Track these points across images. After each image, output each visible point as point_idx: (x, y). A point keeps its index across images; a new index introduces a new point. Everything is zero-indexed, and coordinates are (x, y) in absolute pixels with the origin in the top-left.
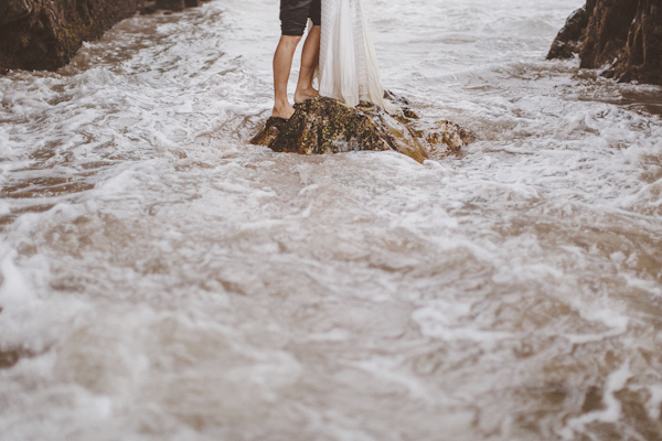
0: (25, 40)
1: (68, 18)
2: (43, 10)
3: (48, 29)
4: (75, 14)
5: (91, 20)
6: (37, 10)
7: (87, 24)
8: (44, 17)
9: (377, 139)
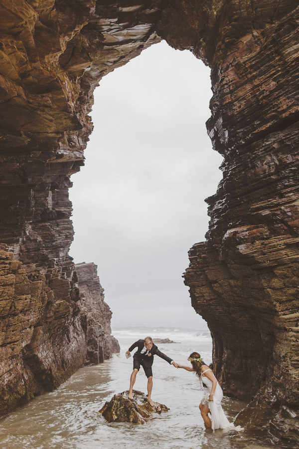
0: (44, 378)
1: (58, 369)
2: (50, 368)
3: (51, 374)
4: (61, 368)
5: (66, 369)
6: (49, 368)
7: (64, 370)
8: (50, 370)
9: (132, 408)
